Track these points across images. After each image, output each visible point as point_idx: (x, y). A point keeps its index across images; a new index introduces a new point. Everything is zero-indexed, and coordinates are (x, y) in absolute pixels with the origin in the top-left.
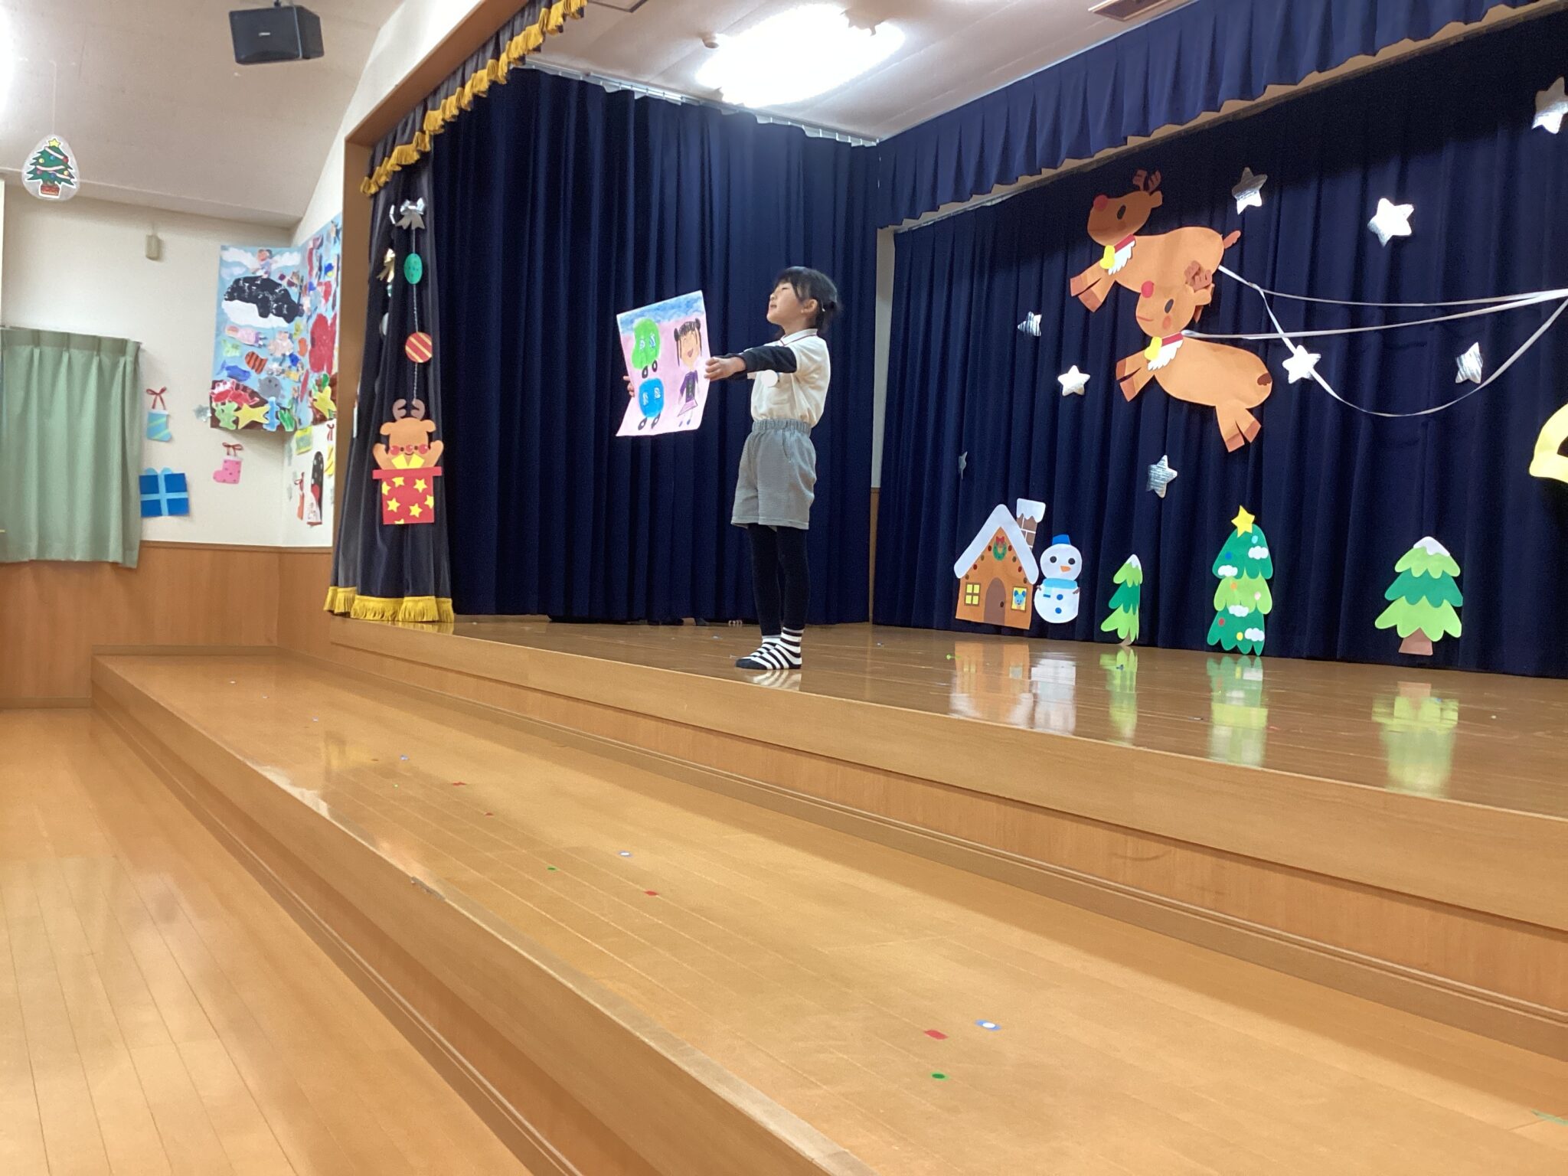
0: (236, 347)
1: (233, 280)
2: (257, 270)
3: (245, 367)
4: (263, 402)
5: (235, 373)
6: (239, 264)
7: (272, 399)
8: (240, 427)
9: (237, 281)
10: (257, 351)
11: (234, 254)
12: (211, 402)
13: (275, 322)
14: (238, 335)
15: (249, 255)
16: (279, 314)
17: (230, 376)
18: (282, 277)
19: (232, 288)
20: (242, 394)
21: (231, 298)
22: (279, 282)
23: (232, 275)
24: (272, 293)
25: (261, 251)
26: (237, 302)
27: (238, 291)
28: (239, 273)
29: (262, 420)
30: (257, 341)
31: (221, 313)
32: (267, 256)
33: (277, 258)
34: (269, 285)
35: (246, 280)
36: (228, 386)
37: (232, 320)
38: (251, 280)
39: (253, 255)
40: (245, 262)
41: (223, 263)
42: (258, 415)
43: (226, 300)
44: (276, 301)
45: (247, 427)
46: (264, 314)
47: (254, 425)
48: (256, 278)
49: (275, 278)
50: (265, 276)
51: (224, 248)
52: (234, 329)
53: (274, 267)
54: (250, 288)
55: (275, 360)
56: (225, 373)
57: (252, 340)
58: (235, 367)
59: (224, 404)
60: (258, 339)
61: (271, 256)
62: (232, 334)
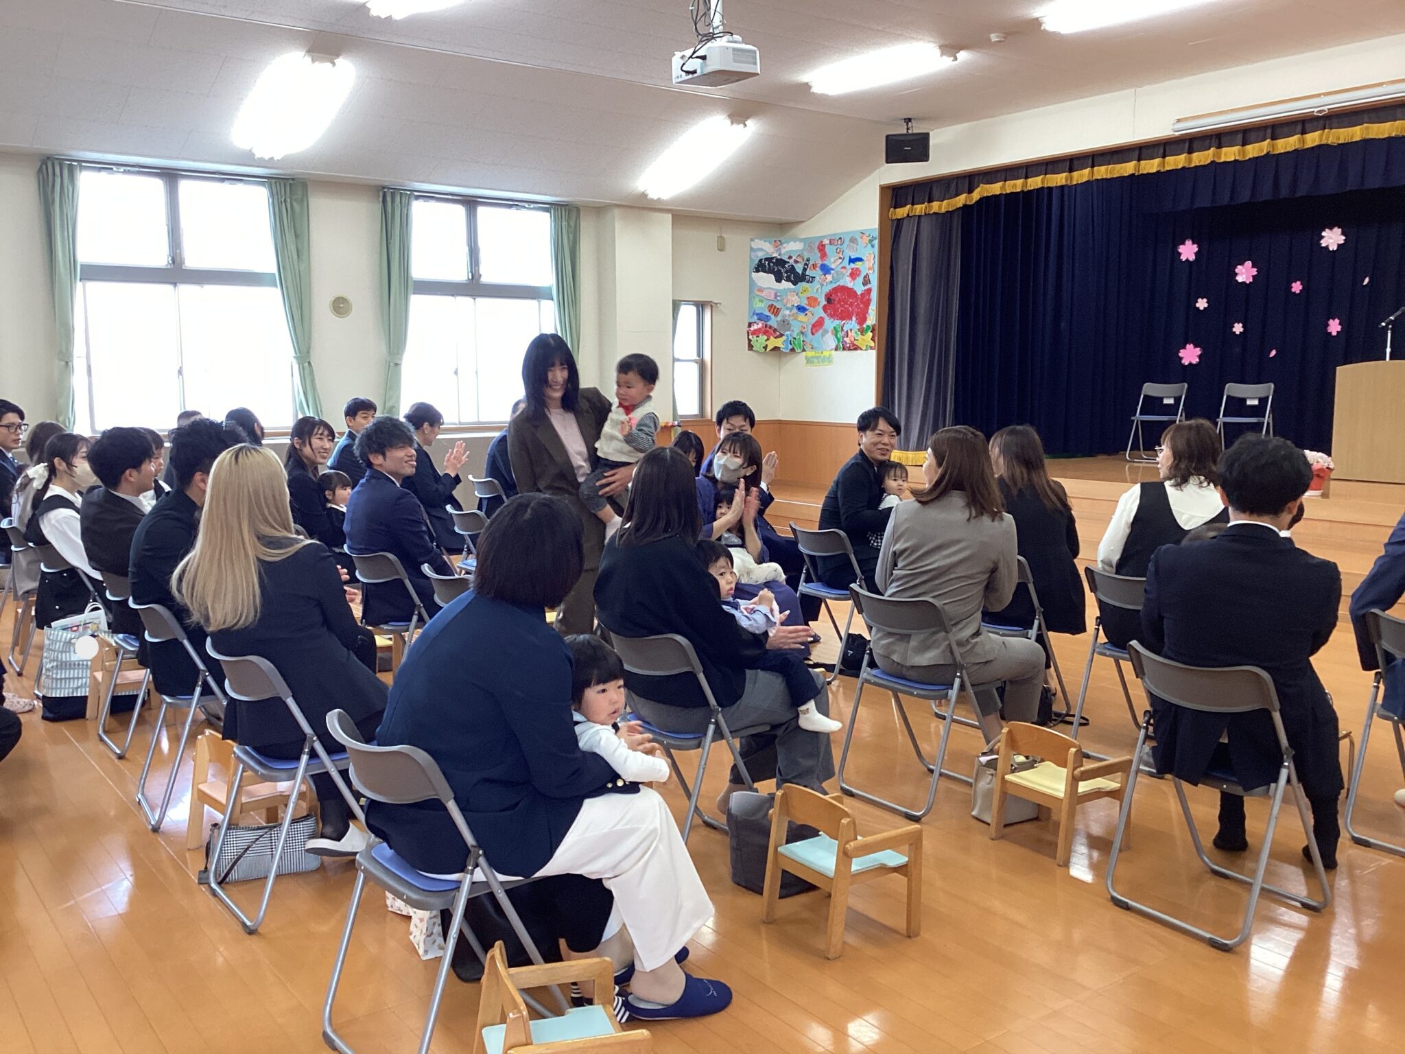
0: (761, 301)
1: (758, 259)
2: (773, 253)
3: (767, 313)
4: (781, 335)
5: (761, 317)
6: (761, 250)
7: (788, 333)
8: (768, 350)
9: (761, 260)
10: (775, 304)
11: (758, 244)
12: (748, 336)
13: (785, 285)
14: (764, 294)
15: (767, 244)
16: (788, 280)
17: (759, 319)
18: (790, 257)
19: (758, 265)
20: (768, 331)
21: (757, 271)
22: (787, 260)
23: (757, 257)
24: (783, 267)
25: (775, 241)
26: (761, 273)
27: (760, 267)
28: (761, 255)
29: (782, 346)
30: (776, 298)
31: (752, 281)
32: (778, 244)
33: (785, 245)
34: (781, 262)
35: (766, 259)
36: (760, 325)
37: (759, 284)
38: (769, 260)
39: (770, 243)
40: (766, 248)
41: (752, 249)
42: (779, 343)
43: (755, 272)
44: (786, 272)
45: (772, 350)
46: (779, 280)
47: (776, 349)
48: (773, 258)
49: (785, 258)
50: (779, 257)
51: (752, 240)
52: (761, 290)
53: (783, 251)
54: (769, 264)
55: (787, 309)
56: (756, 317)
57: (772, 297)
58: (762, 314)
59: (758, 337)
60: (776, 296)
61: (781, 244)
62: (758, 293)
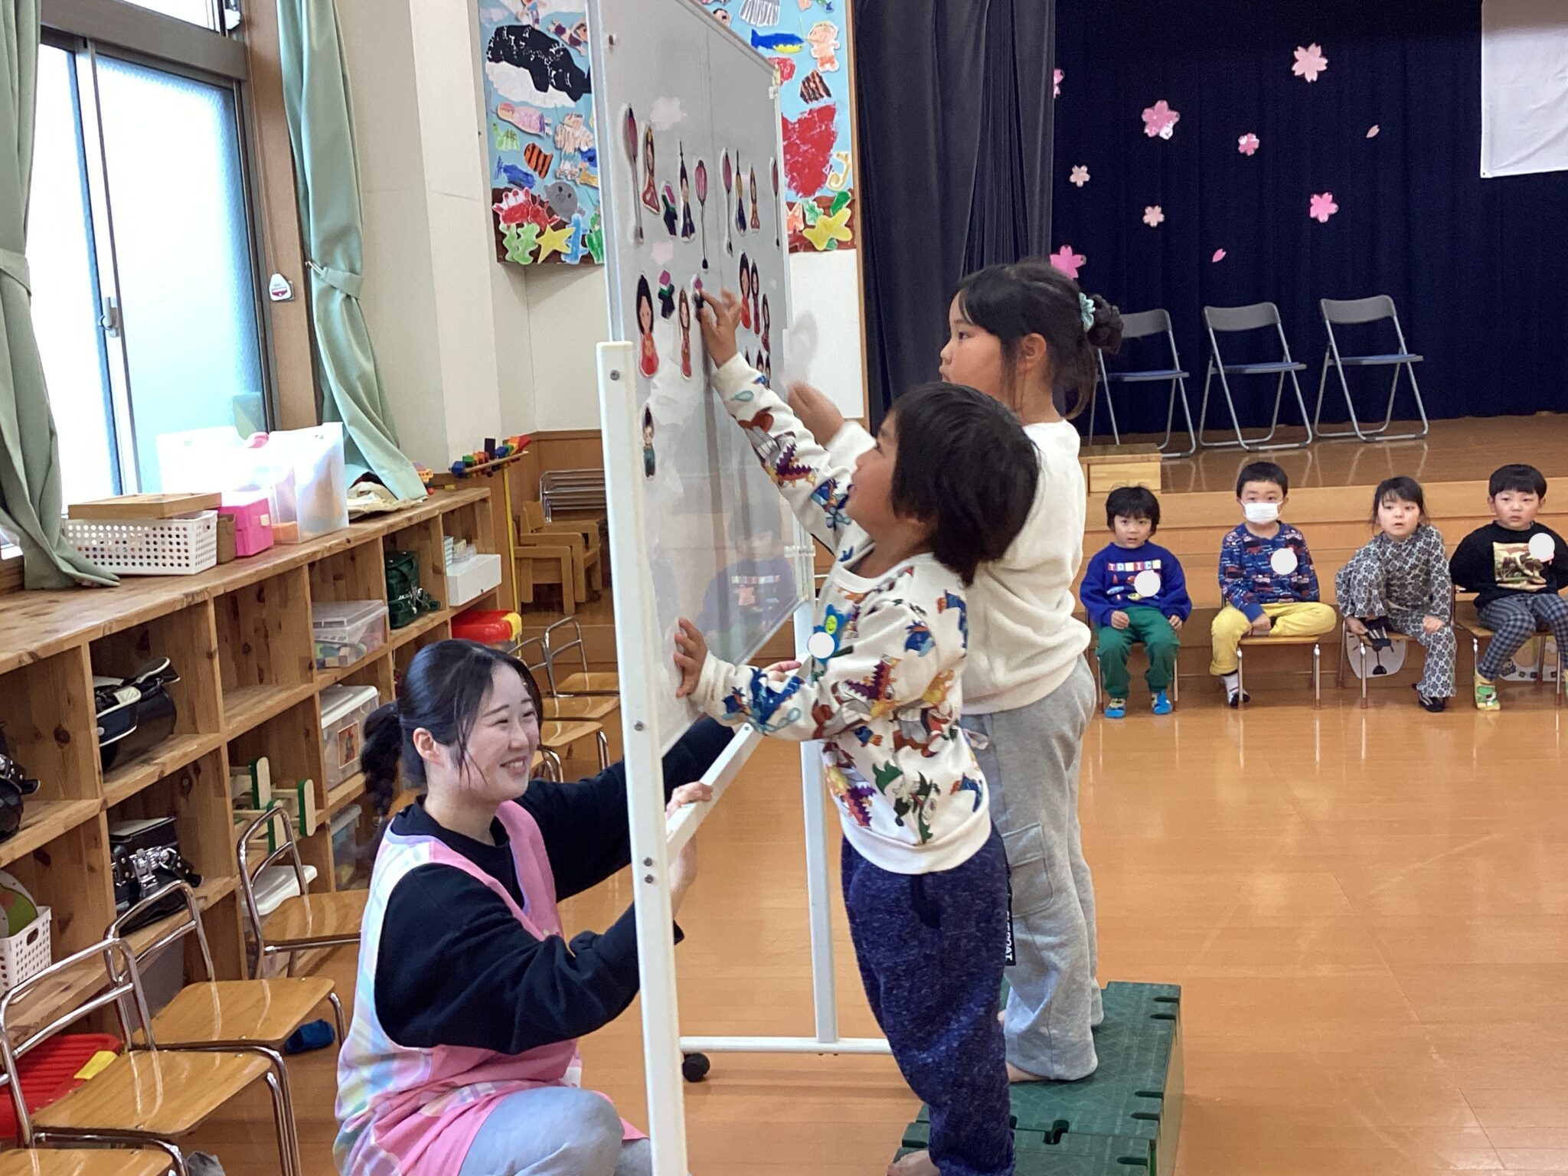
0: (513, 137)
1: (497, 28)
2: (522, 14)
3: (526, 167)
4: (560, 226)
5: (515, 176)
7: (572, 217)
8: (538, 260)
9: (499, 31)
10: (538, 143)
12: (495, 223)
13: (556, 98)
14: (513, 120)
16: (559, 85)
17: (510, 181)
18: (558, 30)
19: (497, 42)
20: (537, 212)
21: (496, 59)
22: (554, 36)
23: (494, 20)
24: (547, 54)
26: (504, 63)
27: (501, 48)
28: (501, 17)
29: (566, 250)
30: (542, 129)
34: (540, 41)
35: (512, 29)
36: (521, 197)
37: (500, 92)
38: (517, 31)
42: (561, 241)
43: (490, 60)
44: (554, 66)
45: (548, 260)
47: (556, 257)
48: (523, 28)
49: (549, 30)
50: (536, 27)
52: (509, 107)
53: (542, 13)
54: (516, 43)
55: (569, 158)
56: (504, 176)
57: (533, 128)
58: (517, 169)
59: (520, 226)
60: (539, 126)
62: (504, 116)
